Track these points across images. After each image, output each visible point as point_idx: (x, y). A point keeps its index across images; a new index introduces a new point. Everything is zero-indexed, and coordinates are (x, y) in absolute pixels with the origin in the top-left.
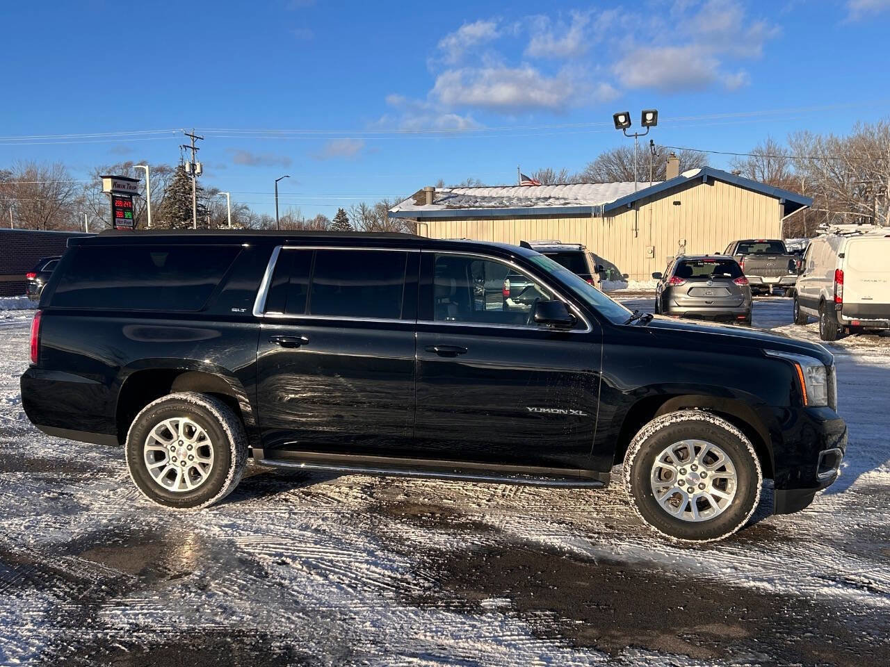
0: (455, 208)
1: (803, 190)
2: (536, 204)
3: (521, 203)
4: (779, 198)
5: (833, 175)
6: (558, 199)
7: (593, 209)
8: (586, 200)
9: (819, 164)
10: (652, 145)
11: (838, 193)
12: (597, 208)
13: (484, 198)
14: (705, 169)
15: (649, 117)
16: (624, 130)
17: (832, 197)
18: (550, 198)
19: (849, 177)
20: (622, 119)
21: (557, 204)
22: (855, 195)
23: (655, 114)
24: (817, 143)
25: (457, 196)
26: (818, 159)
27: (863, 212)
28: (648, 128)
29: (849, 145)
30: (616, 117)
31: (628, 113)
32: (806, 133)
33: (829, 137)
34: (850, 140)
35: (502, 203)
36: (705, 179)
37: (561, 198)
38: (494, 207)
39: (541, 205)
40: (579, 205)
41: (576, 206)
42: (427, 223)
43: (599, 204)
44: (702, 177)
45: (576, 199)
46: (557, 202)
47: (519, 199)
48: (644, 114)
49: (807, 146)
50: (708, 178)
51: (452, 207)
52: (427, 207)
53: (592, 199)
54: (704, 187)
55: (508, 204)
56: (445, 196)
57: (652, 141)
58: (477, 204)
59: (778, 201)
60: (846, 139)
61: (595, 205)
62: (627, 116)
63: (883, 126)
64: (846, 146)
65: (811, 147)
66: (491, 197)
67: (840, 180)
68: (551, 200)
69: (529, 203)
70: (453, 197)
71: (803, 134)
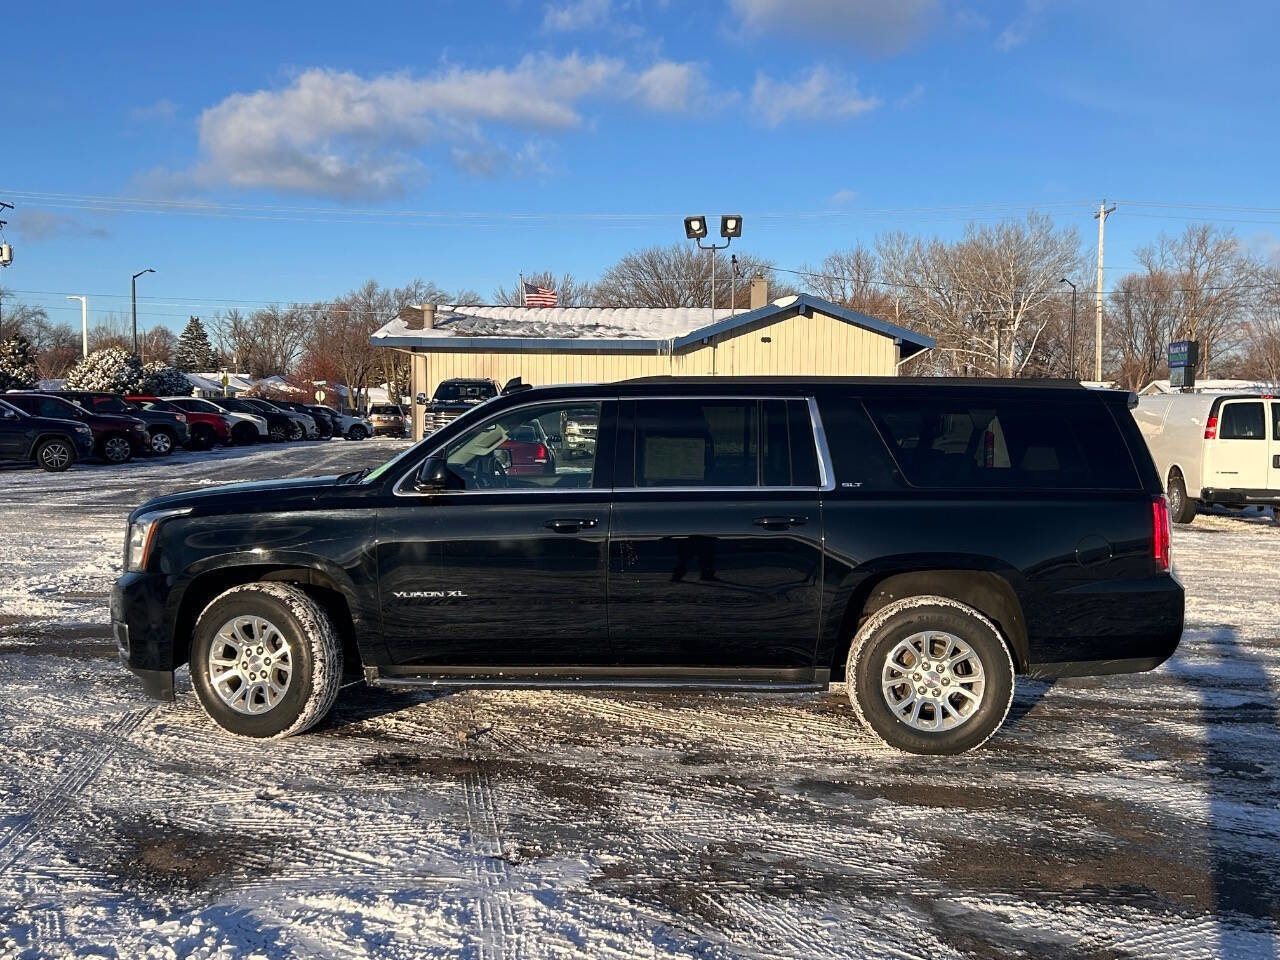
0: (467, 335)
1: (898, 315)
2: (581, 334)
3: (559, 331)
4: (894, 338)
5: (938, 295)
6: (609, 328)
7: (659, 344)
8: (647, 331)
9: (918, 279)
10: (734, 261)
11: (946, 321)
12: (664, 343)
13: (505, 322)
14: (802, 297)
15: (731, 224)
16: (698, 239)
17: (937, 326)
18: (597, 326)
19: (959, 299)
20: (695, 225)
21: (610, 336)
22: (967, 325)
23: (739, 221)
24: (914, 248)
25: (464, 318)
26: (918, 272)
27: (977, 349)
28: (729, 239)
29: (958, 253)
30: (688, 223)
31: (703, 218)
32: (899, 236)
33: (932, 242)
34: (961, 248)
35: (532, 331)
36: (802, 310)
37: (615, 328)
38: (523, 336)
39: (589, 336)
40: (640, 339)
41: (636, 339)
42: (425, 354)
43: (667, 338)
44: (798, 307)
45: (634, 330)
46: (609, 332)
47: (555, 326)
48: (725, 221)
49: (902, 253)
50: (805, 308)
51: (463, 334)
52: (426, 333)
53: (655, 331)
54: (800, 320)
55: (542, 332)
56: (448, 317)
57: (734, 257)
58: (498, 331)
59: (892, 340)
60: (956, 245)
61: (662, 339)
62: (702, 221)
63: (1005, 230)
64: (955, 255)
65: (906, 255)
66: (514, 321)
67: (947, 303)
68: (600, 330)
69: (571, 332)
70: (460, 319)
71: (896, 236)
